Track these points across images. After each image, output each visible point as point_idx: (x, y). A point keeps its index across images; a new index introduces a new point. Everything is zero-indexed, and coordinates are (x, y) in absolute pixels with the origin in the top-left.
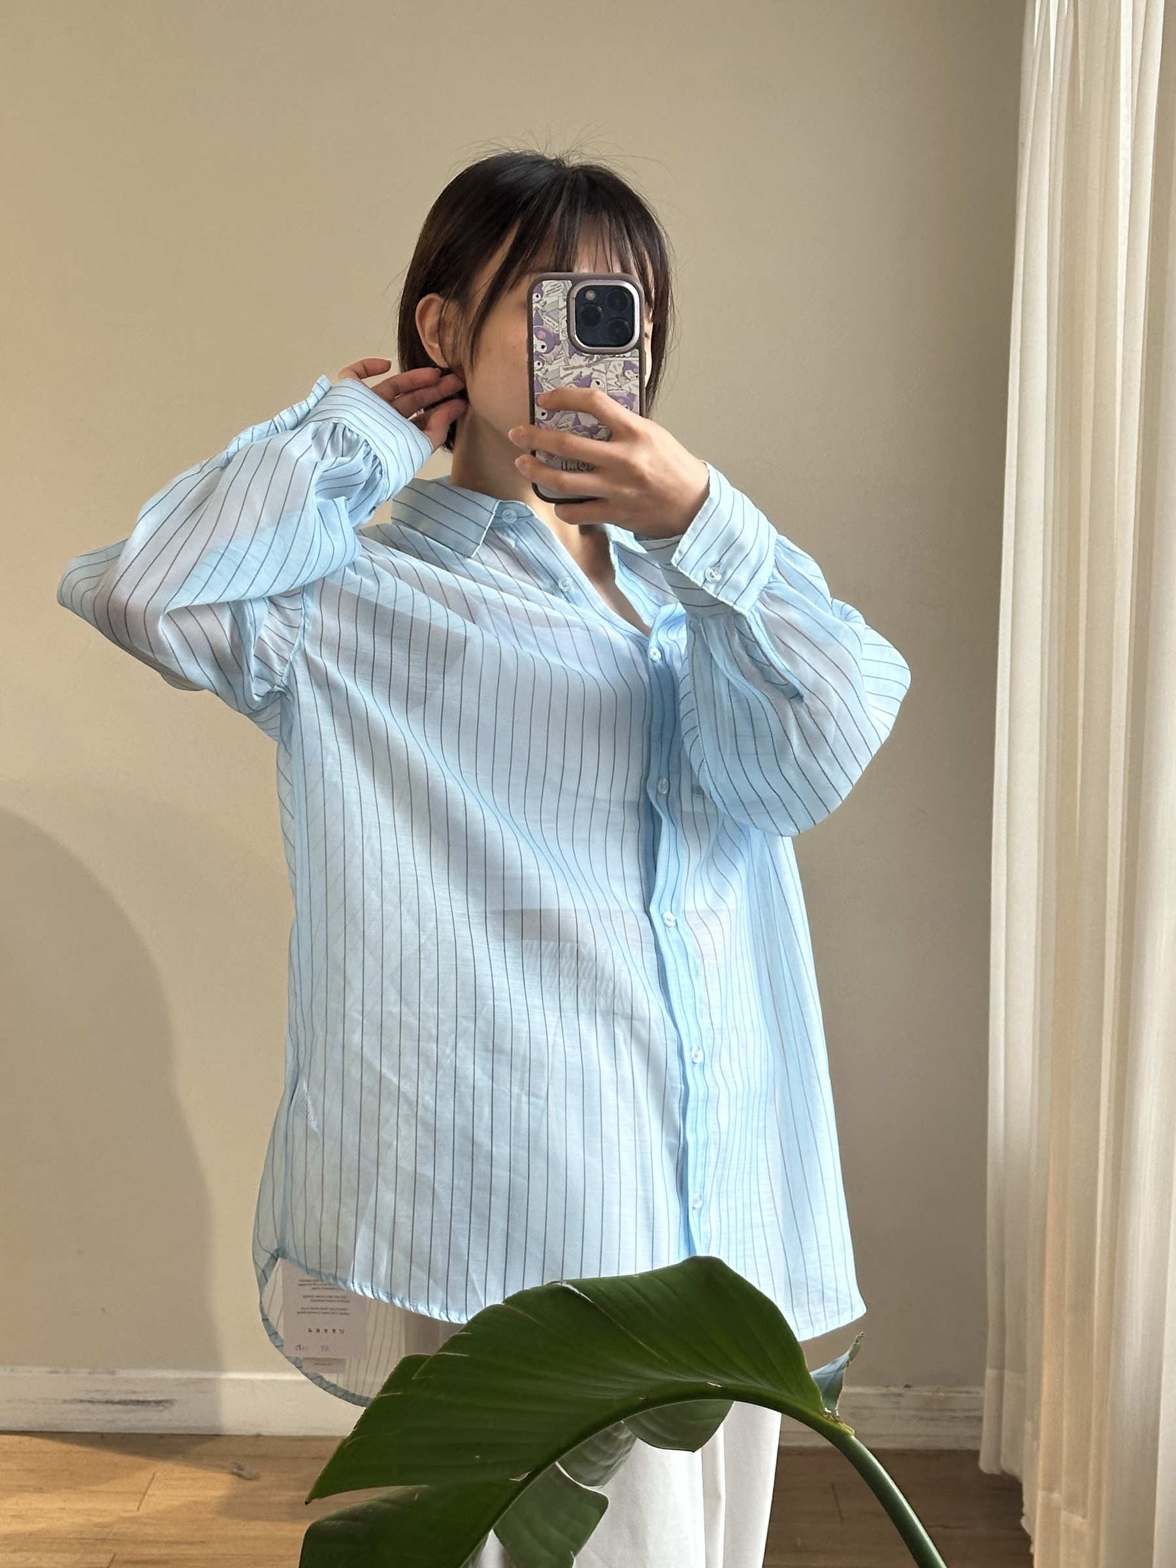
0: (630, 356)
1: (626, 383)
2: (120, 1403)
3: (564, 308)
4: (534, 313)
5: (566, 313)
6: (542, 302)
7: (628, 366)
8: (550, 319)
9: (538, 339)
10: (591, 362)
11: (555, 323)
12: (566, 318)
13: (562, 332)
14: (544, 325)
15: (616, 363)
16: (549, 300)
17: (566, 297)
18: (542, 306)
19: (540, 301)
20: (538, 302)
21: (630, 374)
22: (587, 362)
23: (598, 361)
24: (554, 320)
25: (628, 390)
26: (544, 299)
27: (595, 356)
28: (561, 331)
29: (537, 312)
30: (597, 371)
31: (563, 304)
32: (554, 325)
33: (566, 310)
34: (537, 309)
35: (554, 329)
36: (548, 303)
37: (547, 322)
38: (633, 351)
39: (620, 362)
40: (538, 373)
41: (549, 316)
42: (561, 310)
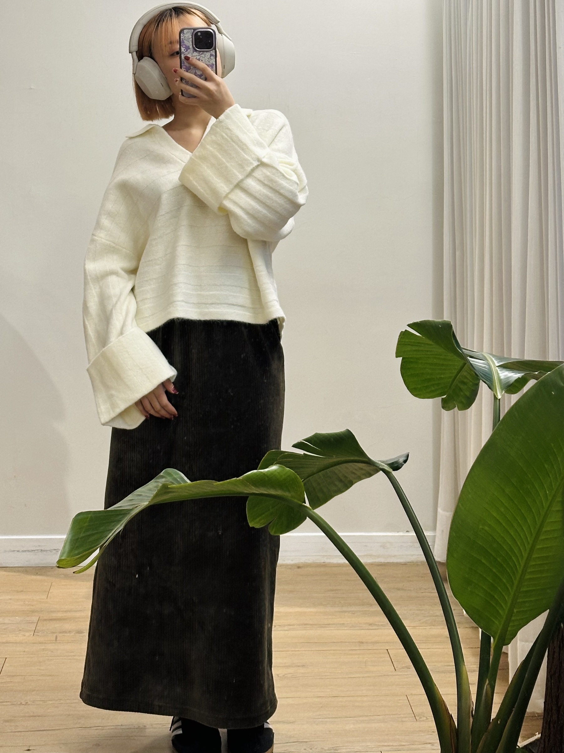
1: (211, 60)
7: (211, 56)
10: (199, 55)
12: (191, 41)
14: (185, 44)
15: (208, 55)
16: (186, 36)
18: (184, 38)
25: (212, 63)
26: (185, 35)
27: (201, 52)
28: (190, 45)
30: (202, 57)
31: (191, 37)
32: (188, 43)
33: (191, 39)
34: (182, 38)
38: (213, 50)
41: (186, 41)
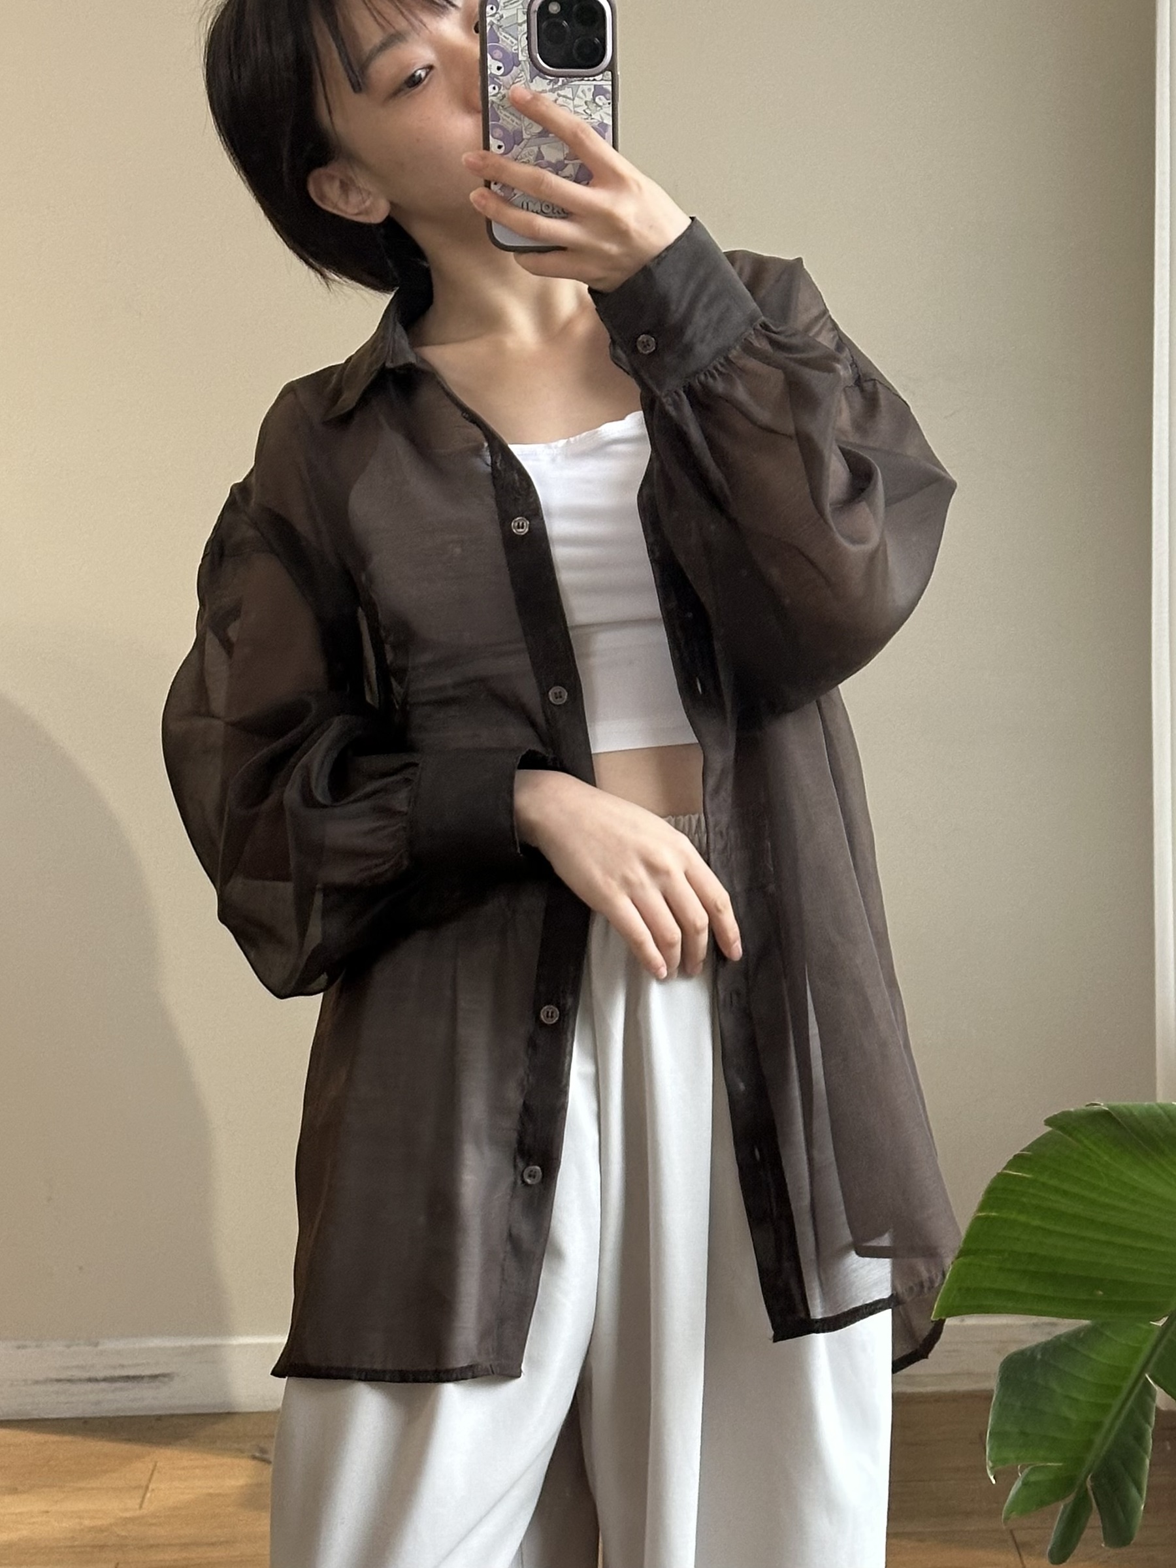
0: (602, 80)
1: (597, 111)
2: (105, 1380)
3: (524, 22)
4: (488, 28)
5: (526, 30)
6: (497, 15)
7: (598, 91)
8: (507, 36)
9: (493, 58)
10: (556, 86)
11: (515, 42)
12: (526, 35)
13: (522, 51)
14: (500, 42)
15: (586, 88)
16: (506, 14)
17: (526, 10)
18: (498, 21)
19: (496, 13)
20: (492, 16)
21: (601, 100)
22: (551, 86)
23: (564, 84)
24: (513, 37)
25: (600, 120)
26: (500, 12)
27: (561, 79)
28: (520, 49)
29: (491, 26)
30: (564, 96)
31: (522, 18)
32: (512, 43)
33: (525, 26)
34: (492, 24)
35: (512, 47)
36: (504, 17)
37: (503, 38)
38: (605, 73)
39: (589, 87)
40: (494, 99)
41: (506, 33)
42: (520, 25)
